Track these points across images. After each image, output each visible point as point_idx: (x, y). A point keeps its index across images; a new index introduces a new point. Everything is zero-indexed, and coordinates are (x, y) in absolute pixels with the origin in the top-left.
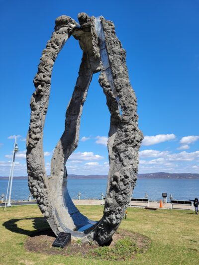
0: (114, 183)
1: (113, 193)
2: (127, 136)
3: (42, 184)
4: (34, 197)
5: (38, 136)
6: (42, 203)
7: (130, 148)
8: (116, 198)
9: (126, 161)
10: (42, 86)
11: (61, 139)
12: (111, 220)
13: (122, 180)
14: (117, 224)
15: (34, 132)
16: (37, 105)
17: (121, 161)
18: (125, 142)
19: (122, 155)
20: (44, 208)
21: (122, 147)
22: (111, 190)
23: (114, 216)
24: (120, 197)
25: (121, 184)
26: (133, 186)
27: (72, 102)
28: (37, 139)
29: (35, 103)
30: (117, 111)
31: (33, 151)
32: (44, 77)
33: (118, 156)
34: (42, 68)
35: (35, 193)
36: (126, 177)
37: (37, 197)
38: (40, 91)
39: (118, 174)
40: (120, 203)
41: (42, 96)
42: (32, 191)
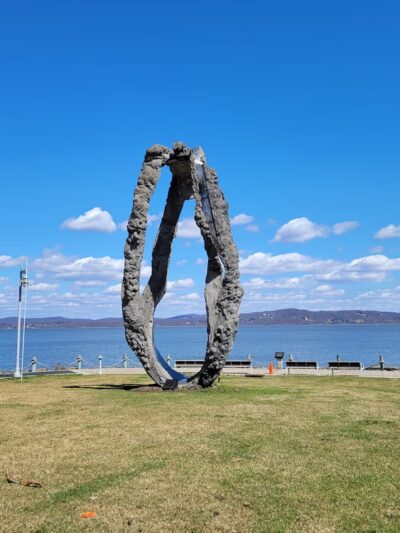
0: (218, 335)
1: (216, 344)
2: (229, 293)
3: (142, 337)
4: (134, 349)
5: (135, 287)
6: (143, 356)
7: (232, 304)
8: (219, 347)
9: (228, 316)
10: (139, 233)
11: (149, 283)
12: (215, 366)
13: (225, 332)
14: (220, 369)
15: (130, 283)
16: (133, 254)
17: (224, 315)
18: (228, 298)
19: (225, 310)
20: (146, 360)
21: (225, 303)
22: (215, 340)
23: (217, 363)
24: (223, 347)
25: (224, 335)
26: (234, 337)
27: (160, 238)
28: (135, 291)
29: (130, 251)
30: (216, 257)
31: (131, 303)
32: (141, 223)
33: (221, 311)
34: (137, 213)
35: (135, 346)
36: (228, 329)
37: (137, 349)
38: (136, 239)
39: (221, 327)
40: (223, 351)
41: (138, 244)
42: (131, 344)
